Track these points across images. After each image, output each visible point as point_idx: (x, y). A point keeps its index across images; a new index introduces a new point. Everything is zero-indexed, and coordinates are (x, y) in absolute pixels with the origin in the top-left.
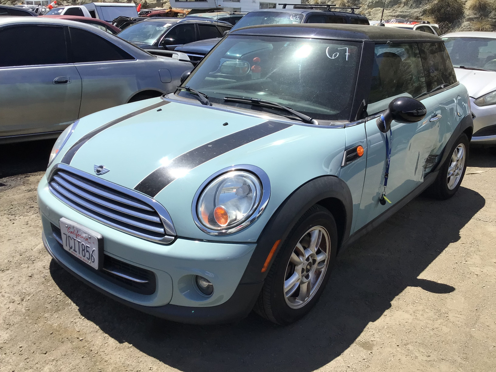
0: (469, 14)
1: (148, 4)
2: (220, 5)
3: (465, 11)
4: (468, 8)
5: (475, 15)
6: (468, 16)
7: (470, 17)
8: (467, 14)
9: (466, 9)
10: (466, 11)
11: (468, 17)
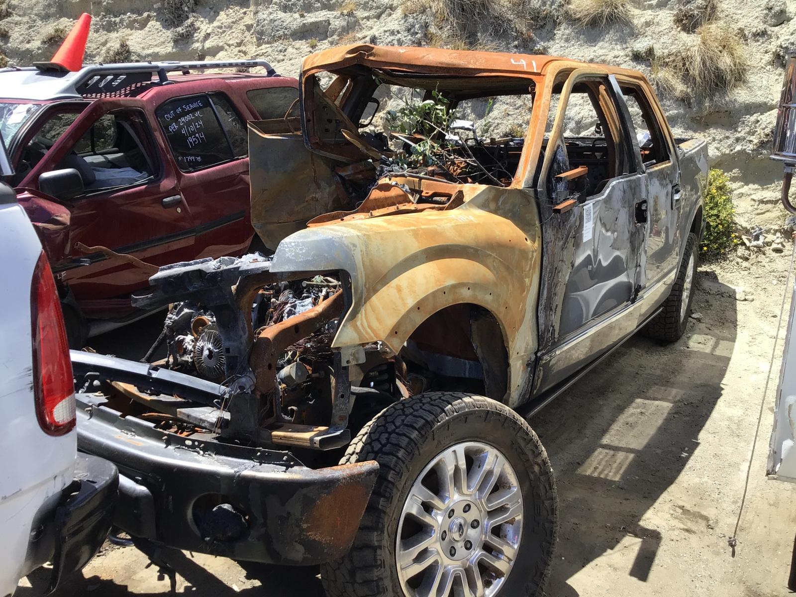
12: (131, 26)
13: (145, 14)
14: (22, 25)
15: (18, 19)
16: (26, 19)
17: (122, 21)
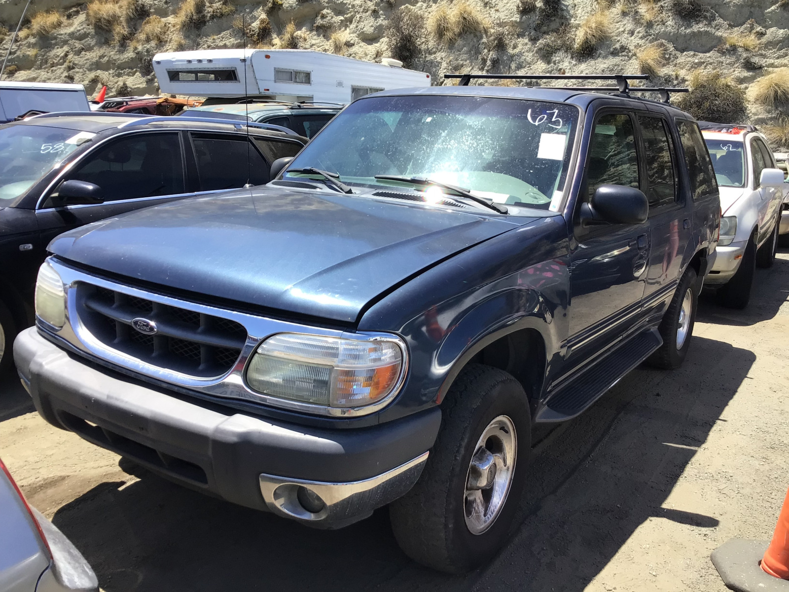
0: (757, 111)
1: (129, 89)
2: (268, 90)
3: (747, 105)
4: (753, 100)
5: (769, 113)
6: (755, 114)
7: (760, 116)
8: (754, 110)
9: (749, 101)
10: (749, 106)
11: (756, 117)
12: (128, 75)
13: (135, 70)
14: (80, 74)
15: (77, 70)
16: (81, 70)
17: (124, 72)
